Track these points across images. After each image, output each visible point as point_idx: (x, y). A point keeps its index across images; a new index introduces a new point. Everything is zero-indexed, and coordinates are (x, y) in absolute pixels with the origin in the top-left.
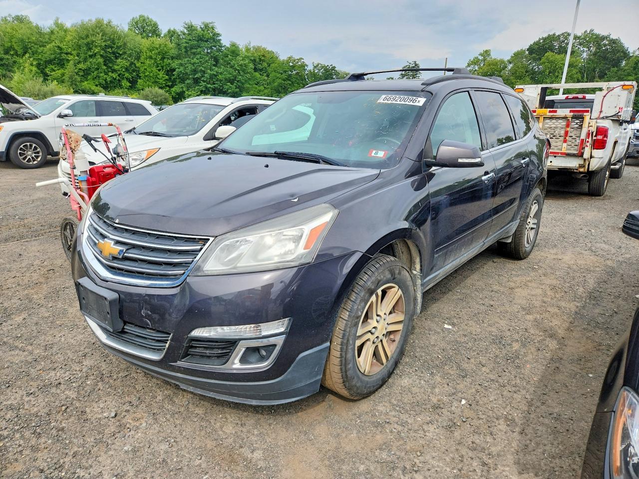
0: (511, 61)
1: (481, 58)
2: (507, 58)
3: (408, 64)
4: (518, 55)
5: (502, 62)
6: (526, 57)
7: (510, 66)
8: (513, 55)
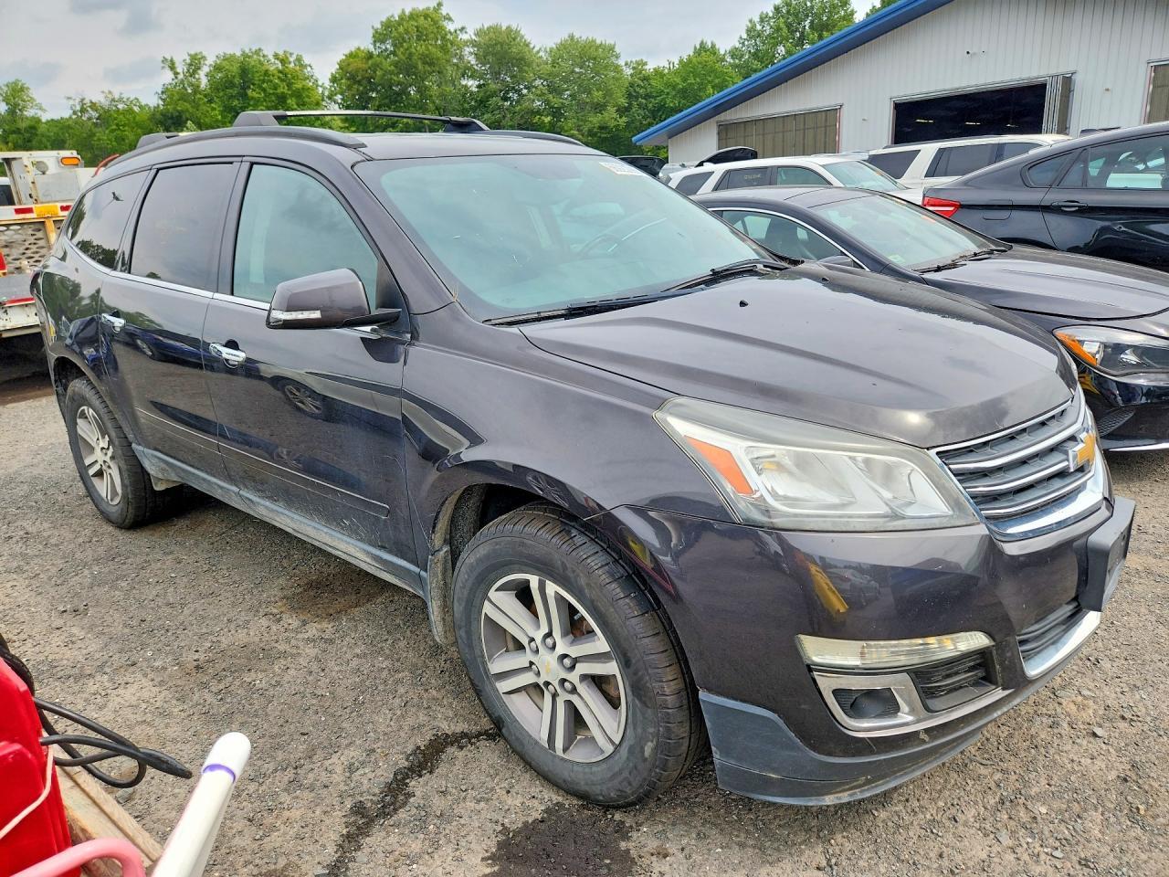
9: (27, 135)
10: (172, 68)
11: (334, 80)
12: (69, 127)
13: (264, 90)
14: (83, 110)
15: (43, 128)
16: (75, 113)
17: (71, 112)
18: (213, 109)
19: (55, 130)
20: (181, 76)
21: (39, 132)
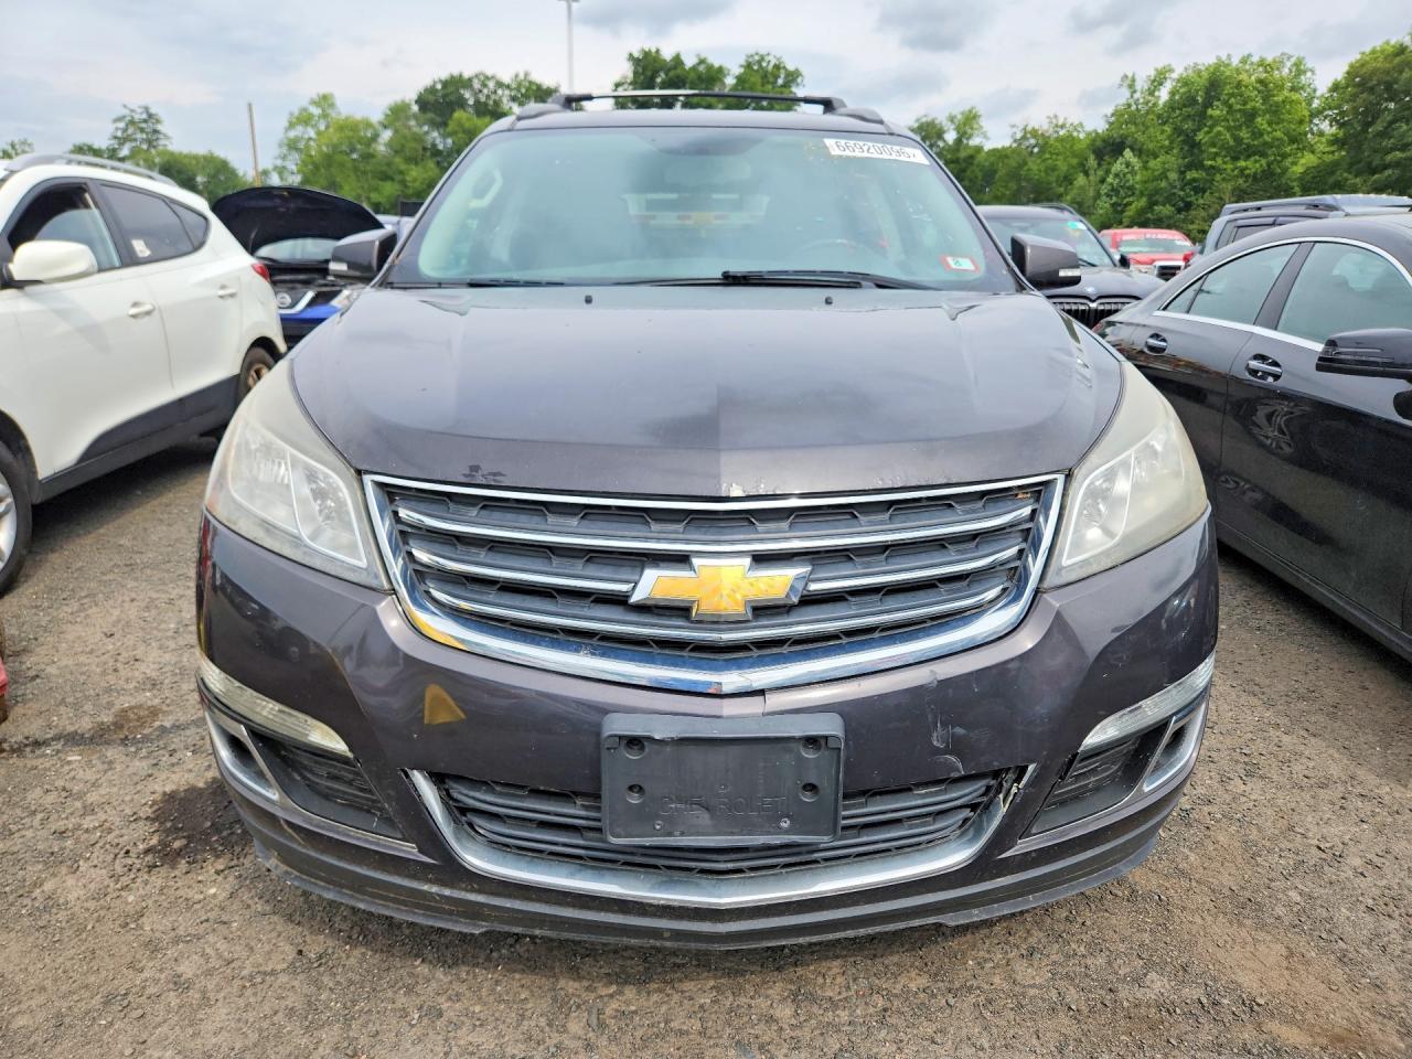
0: (386, 123)
1: (316, 111)
2: (376, 117)
3: (126, 112)
4: (397, 113)
5: (368, 125)
6: (415, 116)
7: (387, 135)
8: (389, 113)
9: (964, 165)
10: (1131, 86)
11: (1335, 87)
12: (1007, 157)
13: (1230, 107)
14: (1024, 138)
15: (980, 158)
16: (1015, 141)
17: (1012, 140)
18: (1163, 132)
19: (992, 159)
20: (1137, 96)
21: (976, 162)
